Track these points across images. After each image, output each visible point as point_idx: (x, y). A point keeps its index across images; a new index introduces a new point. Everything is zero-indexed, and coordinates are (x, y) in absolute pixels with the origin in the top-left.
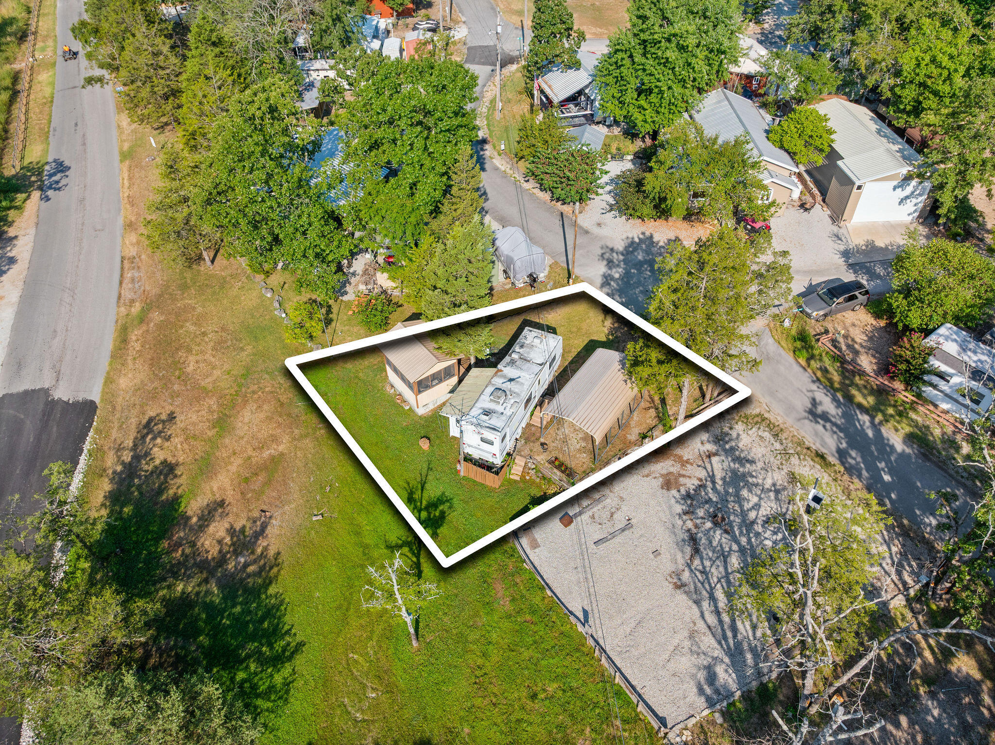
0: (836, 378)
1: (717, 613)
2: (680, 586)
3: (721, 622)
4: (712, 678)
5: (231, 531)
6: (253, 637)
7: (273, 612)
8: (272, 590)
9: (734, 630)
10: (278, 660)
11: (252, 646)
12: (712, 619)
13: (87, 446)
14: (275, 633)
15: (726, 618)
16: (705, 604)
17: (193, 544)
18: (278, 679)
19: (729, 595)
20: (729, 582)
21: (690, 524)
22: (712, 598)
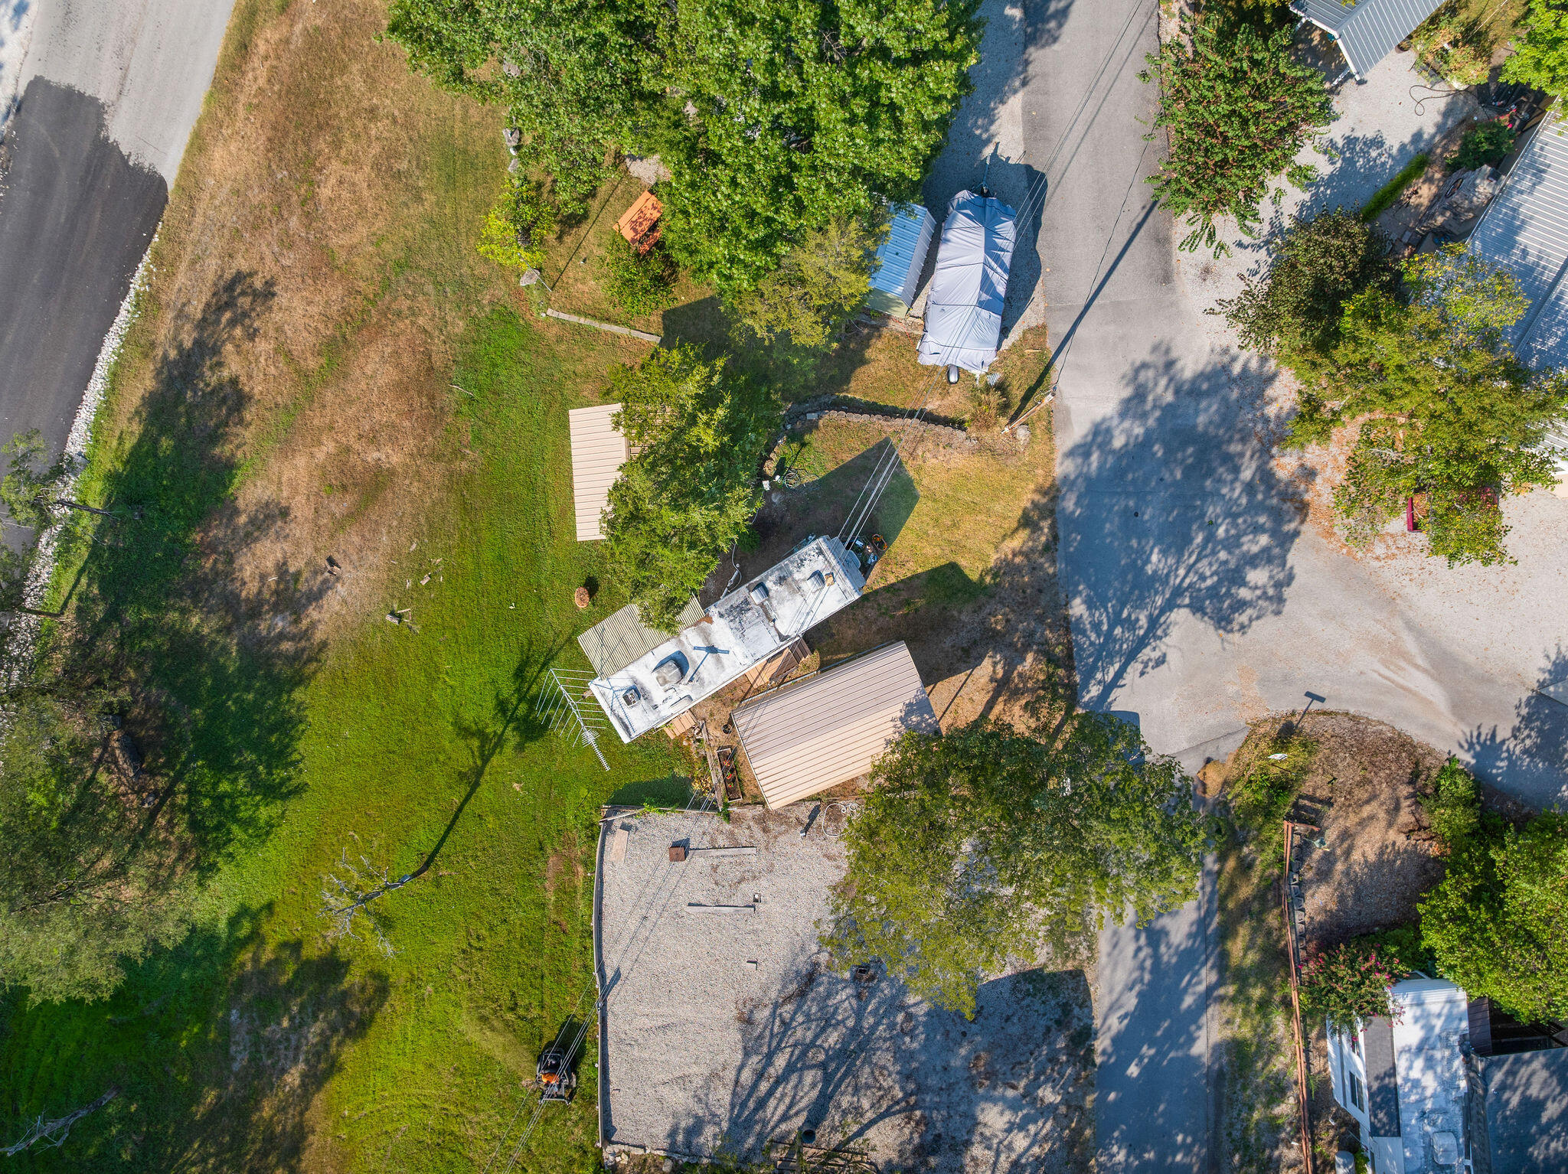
0: (1245, 891)
1: (760, 1075)
2: (747, 1021)
3: (755, 1086)
4: (695, 1130)
5: (282, 569)
6: (254, 747)
7: (287, 726)
8: (298, 695)
9: (762, 1104)
10: (273, 792)
11: (250, 757)
12: (747, 1076)
13: (136, 284)
14: (279, 756)
15: (764, 1086)
16: (755, 1059)
17: (230, 559)
18: (264, 813)
19: (790, 1068)
20: (804, 1053)
21: (824, 958)
22: (769, 1058)
